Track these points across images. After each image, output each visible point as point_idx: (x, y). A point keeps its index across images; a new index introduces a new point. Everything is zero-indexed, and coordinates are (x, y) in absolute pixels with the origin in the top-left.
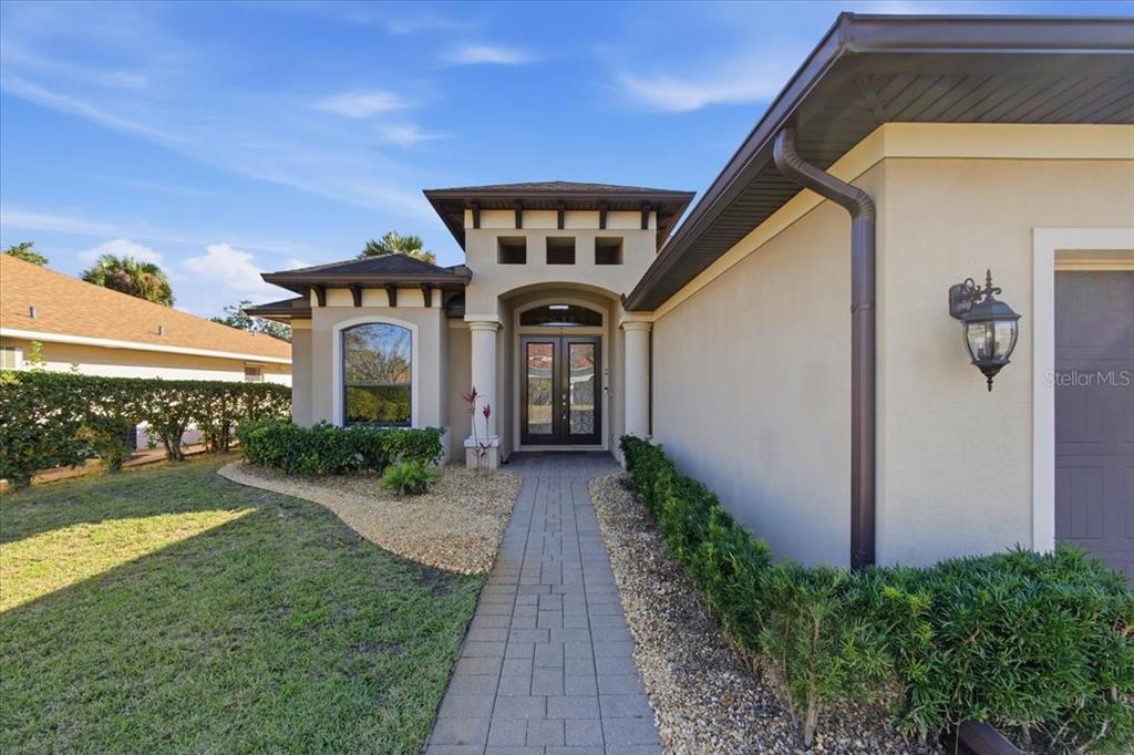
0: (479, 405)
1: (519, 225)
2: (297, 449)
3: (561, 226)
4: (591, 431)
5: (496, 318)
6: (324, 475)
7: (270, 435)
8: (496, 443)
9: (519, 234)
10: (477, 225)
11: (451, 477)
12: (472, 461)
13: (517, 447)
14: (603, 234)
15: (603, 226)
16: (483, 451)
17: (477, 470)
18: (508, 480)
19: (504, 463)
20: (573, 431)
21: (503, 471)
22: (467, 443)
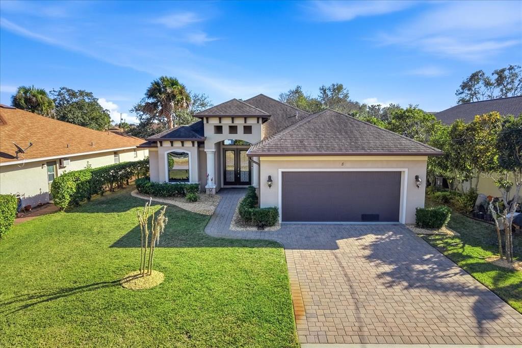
0: (210, 178)
1: (220, 122)
2: (160, 190)
3: (233, 122)
4: (248, 181)
5: (214, 150)
6: (168, 196)
7: (151, 186)
8: (215, 187)
9: (220, 125)
10: (207, 122)
11: (202, 196)
12: (208, 192)
13: (222, 186)
14: (246, 125)
15: (245, 122)
16: (211, 190)
17: (209, 195)
18: (218, 198)
19: (217, 193)
20: (241, 181)
21: (217, 195)
22: (206, 187)
